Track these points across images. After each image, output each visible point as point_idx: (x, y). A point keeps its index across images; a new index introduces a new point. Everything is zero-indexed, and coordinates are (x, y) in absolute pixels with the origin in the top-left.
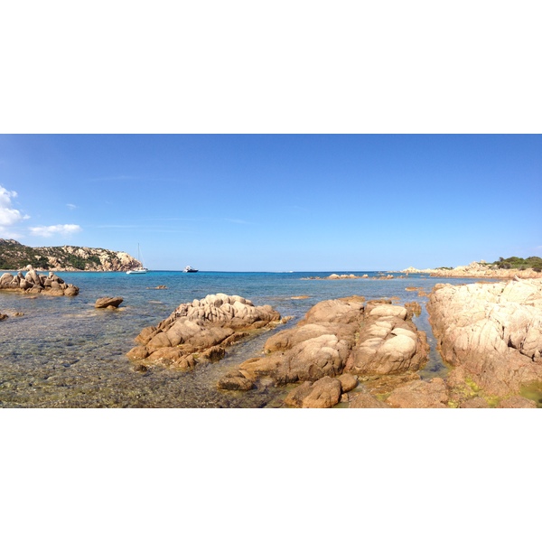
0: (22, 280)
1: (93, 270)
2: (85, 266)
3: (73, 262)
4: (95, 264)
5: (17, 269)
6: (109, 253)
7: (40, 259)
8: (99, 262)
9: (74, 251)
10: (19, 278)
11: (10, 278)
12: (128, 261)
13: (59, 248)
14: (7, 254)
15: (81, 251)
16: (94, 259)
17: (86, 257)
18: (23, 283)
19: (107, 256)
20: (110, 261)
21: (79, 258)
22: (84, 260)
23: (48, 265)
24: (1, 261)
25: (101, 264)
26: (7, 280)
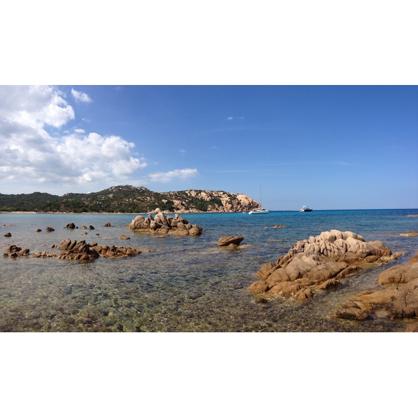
0: (152, 221)
1: (215, 211)
2: (207, 207)
3: (196, 204)
4: (216, 206)
5: (146, 212)
7: (167, 203)
8: (220, 204)
9: (197, 194)
10: (149, 220)
11: (142, 220)
13: (183, 193)
14: (139, 200)
15: (203, 194)
16: (216, 201)
17: (208, 199)
18: (152, 224)
19: (227, 199)
20: (230, 203)
22: (206, 202)
23: (174, 208)
24: (133, 206)
25: (222, 205)
26: (140, 221)
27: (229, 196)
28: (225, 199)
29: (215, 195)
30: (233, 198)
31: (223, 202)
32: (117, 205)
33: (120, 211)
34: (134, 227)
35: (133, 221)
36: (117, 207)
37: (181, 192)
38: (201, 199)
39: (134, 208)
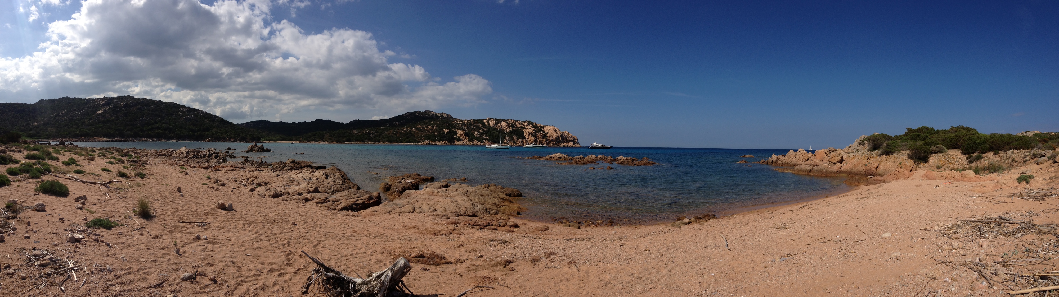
4: (516, 138)
8: (522, 136)
9: (496, 124)
12: (555, 135)
13: (481, 121)
15: (503, 124)
16: (517, 133)
17: (508, 130)
19: (532, 130)
20: (534, 135)
22: (506, 133)
27: (534, 127)
28: (529, 130)
29: (518, 125)
30: (538, 129)
31: (526, 135)
37: (478, 120)
38: (500, 129)
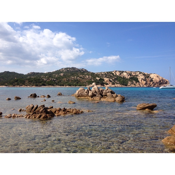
0: (90, 92)
2: (128, 83)
3: (120, 81)
4: (134, 82)
5: (86, 86)
6: (144, 75)
7: (99, 80)
8: (137, 81)
9: (120, 74)
10: (88, 91)
11: (83, 91)
13: (111, 73)
14: (81, 77)
15: (125, 74)
16: (134, 79)
17: (128, 77)
18: (90, 94)
19: (143, 77)
20: (145, 80)
21: (124, 78)
22: (127, 79)
23: (104, 83)
24: (77, 81)
25: (139, 82)
26: (82, 92)
28: (141, 77)
29: (133, 74)
30: (147, 76)
31: (140, 80)
32: (66, 81)
33: (68, 85)
34: (77, 95)
35: (77, 92)
36: (66, 83)
37: (109, 72)
38: (123, 77)
39: (77, 83)
